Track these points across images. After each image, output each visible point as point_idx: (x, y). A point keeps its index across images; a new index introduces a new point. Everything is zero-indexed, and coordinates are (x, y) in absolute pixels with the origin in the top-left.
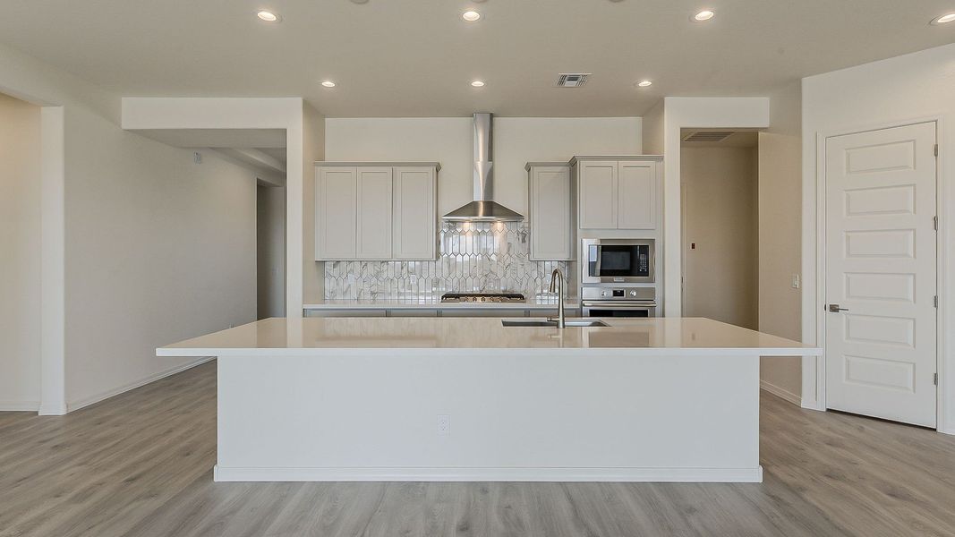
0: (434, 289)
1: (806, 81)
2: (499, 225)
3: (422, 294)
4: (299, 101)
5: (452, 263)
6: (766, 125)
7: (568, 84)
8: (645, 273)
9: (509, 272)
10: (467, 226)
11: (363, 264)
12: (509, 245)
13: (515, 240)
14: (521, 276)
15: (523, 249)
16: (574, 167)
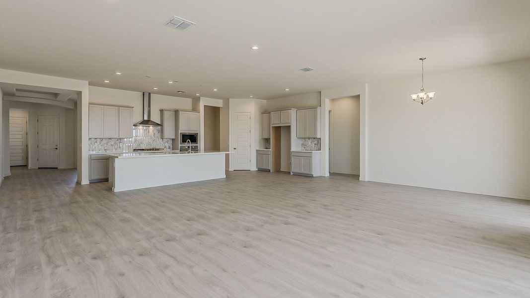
1: (230, 100)
2: (151, 128)
5: (135, 139)
6: (222, 106)
7: (180, 92)
8: (196, 142)
9: (154, 142)
10: (140, 128)
12: (154, 134)
13: (156, 132)
14: (159, 144)
15: (159, 135)
16: (176, 112)
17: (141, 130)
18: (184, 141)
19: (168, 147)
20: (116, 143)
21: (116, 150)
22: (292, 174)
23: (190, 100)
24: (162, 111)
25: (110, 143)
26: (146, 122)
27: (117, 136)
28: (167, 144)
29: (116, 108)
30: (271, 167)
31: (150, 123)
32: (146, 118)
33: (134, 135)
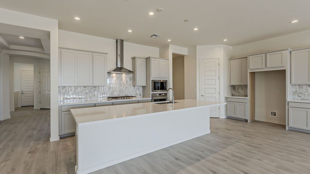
0: (103, 96)
1: (197, 47)
2: (124, 75)
3: (99, 97)
4: (56, 21)
5: (109, 87)
6: (187, 54)
7: (154, 37)
8: (165, 89)
9: (127, 89)
10: (114, 75)
11: (76, 87)
12: (127, 81)
13: (128, 80)
14: (130, 91)
15: (131, 82)
16: (148, 59)
17: (115, 78)
18: (155, 88)
19: (139, 94)
20: (90, 92)
21: (90, 98)
22: (287, 128)
23: (157, 49)
24: (134, 59)
25: (85, 92)
26: (119, 70)
27: (91, 84)
28: (138, 92)
29: (90, 54)
30: (248, 117)
31: (123, 70)
32: (119, 66)
33: (108, 83)
